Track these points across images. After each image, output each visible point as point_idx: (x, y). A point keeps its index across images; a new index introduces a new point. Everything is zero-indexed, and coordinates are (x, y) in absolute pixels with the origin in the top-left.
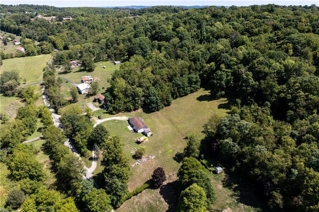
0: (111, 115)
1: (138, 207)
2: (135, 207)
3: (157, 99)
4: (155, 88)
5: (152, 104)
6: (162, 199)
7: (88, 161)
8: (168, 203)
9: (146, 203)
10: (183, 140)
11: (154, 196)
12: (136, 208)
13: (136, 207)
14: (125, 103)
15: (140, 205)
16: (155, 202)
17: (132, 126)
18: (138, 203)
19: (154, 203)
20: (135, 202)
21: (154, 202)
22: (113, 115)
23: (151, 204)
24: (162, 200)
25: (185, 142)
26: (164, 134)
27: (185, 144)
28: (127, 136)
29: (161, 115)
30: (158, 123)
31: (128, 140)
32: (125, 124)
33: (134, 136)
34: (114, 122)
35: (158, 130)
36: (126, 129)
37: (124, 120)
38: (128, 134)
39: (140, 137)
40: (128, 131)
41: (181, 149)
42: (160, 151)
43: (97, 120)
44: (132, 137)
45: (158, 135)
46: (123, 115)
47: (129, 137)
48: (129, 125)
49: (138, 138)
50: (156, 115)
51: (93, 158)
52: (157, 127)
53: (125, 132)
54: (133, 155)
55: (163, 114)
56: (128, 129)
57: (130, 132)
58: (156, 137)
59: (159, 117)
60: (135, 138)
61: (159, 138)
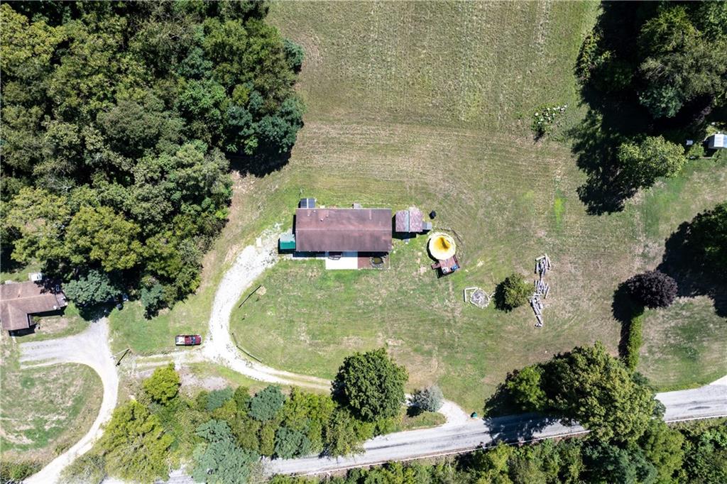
0: (190, 297)
1: (662, 352)
2: (657, 357)
6: (684, 300)
7: (418, 419)
8: (700, 295)
9: (667, 335)
12: (659, 358)
15: (659, 348)
16: (678, 317)
18: (654, 349)
19: (681, 321)
20: (647, 354)
21: (676, 319)
22: (198, 290)
24: (687, 301)
25: (551, 143)
26: (460, 178)
27: (558, 149)
28: (389, 291)
29: (341, 129)
30: (374, 162)
31: (412, 292)
32: (307, 269)
33: (402, 270)
34: (262, 302)
35: (420, 185)
36: (340, 276)
37: (270, 266)
38: (378, 283)
39: (420, 254)
40: (356, 275)
41: (570, 173)
42: (538, 231)
43: (198, 353)
44: (405, 277)
45: (446, 196)
46: (224, 254)
47: (398, 287)
48: (317, 258)
49: (419, 261)
50: (319, 143)
51: (412, 405)
52: (398, 179)
53: (360, 288)
54: (494, 306)
55: (339, 120)
56: (344, 270)
57: (366, 272)
58: (456, 210)
59: (347, 141)
60: (417, 271)
61: (473, 205)
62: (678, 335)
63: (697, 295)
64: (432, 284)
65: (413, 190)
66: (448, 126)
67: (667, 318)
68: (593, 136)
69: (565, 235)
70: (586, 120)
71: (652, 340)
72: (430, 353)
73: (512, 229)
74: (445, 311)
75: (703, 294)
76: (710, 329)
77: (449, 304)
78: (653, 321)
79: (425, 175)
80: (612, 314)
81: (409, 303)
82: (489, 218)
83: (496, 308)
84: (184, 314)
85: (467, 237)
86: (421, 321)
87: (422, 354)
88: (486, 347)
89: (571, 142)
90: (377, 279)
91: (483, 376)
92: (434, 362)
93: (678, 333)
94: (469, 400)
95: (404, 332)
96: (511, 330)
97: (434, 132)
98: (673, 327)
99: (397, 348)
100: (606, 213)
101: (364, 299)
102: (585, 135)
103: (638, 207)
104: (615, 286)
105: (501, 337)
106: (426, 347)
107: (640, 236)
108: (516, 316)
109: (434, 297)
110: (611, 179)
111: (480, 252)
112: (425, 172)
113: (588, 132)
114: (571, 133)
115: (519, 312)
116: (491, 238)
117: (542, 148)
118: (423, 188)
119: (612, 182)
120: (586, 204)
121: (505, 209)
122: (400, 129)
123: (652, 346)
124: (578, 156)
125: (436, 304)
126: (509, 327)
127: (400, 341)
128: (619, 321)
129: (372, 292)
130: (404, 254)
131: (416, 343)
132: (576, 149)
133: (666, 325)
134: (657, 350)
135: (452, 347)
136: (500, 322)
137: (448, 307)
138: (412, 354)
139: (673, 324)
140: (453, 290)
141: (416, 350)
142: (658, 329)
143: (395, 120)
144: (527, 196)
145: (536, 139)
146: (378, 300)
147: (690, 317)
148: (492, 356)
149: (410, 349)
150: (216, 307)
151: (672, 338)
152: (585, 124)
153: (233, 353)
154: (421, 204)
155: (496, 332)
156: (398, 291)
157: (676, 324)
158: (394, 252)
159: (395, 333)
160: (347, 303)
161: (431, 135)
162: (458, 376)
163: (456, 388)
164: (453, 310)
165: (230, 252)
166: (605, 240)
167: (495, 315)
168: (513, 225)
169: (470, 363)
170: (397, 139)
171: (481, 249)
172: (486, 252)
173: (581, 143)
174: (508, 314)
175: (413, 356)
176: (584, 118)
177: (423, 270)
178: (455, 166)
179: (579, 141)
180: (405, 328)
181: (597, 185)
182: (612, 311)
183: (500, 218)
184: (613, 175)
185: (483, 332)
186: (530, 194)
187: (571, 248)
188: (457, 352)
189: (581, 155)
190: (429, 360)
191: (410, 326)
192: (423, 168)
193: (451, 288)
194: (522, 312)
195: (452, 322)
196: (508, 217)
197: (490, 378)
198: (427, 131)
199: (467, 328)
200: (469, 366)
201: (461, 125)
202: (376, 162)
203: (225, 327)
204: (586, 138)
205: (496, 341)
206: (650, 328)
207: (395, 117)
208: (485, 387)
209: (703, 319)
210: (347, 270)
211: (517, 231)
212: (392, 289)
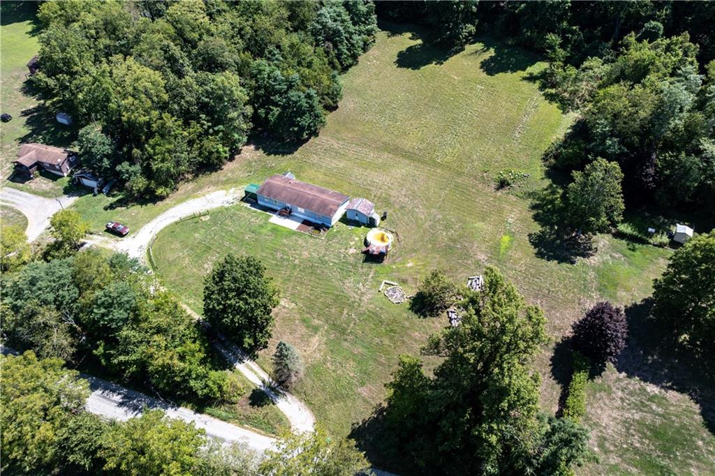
0: (150, 205)
1: (620, 456)
2: (612, 462)
3: (309, 96)
4: (269, 59)
5: (299, 119)
6: (652, 389)
7: (259, 412)
8: (677, 390)
9: (628, 429)
10: (499, 194)
11: (620, 394)
12: (616, 465)
13: (614, 460)
14: (191, 143)
15: (616, 446)
16: (645, 409)
17: (287, 213)
18: (607, 445)
19: (649, 416)
20: (596, 449)
21: (641, 410)
22: (159, 203)
23: (640, 423)
24: (657, 392)
25: (510, 195)
26: (419, 197)
27: (516, 201)
28: (311, 255)
29: (342, 145)
30: (356, 171)
31: (331, 264)
32: (253, 217)
33: (333, 245)
34: (199, 225)
35: (384, 195)
36: (276, 230)
37: (227, 205)
38: (304, 244)
39: (357, 239)
40: (292, 233)
41: (523, 220)
42: (479, 254)
43: (113, 243)
44: (332, 250)
45: (402, 207)
46: (201, 188)
47: (321, 255)
48: (267, 213)
49: (352, 243)
50: (321, 149)
51: (262, 389)
52: (369, 187)
53: (286, 243)
54: (408, 306)
55: (344, 140)
56: (283, 227)
57: (301, 235)
58: (406, 218)
59: (343, 153)
60: (347, 249)
61: (423, 217)
62: (645, 436)
63: (671, 388)
64: (354, 266)
65: (376, 199)
66: (424, 163)
67: (629, 405)
68: (552, 202)
69: (505, 266)
70: (546, 190)
71: (605, 428)
72: (316, 329)
73: (452, 244)
74: (354, 292)
75: (681, 391)
76: (698, 448)
77: (362, 288)
78: (607, 402)
79: (392, 189)
80: (549, 369)
81: (323, 272)
82: (433, 230)
83: (410, 309)
84: (133, 214)
85: (407, 240)
86: (325, 293)
87: (308, 327)
88: (380, 346)
89: (530, 201)
90: (307, 242)
91: (363, 384)
92: (315, 340)
93: (645, 434)
94: (333, 415)
95: (303, 297)
96: (418, 338)
97: (412, 164)
98: (637, 421)
99: (286, 310)
100: (556, 262)
101: (284, 252)
102: (543, 199)
103: (594, 268)
104: (557, 337)
105: (403, 342)
106: (316, 322)
107: (593, 292)
108: (429, 325)
109: (350, 276)
110: (566, 237)
111: (413, 255)
112: (392, 187)
113: (548, 198)
114: (530, 195)
115: (433, 323)
116: (430, 246)
117: (500, 196)
118: (386, 198)
119: (567, 240)
120: (535, 248)
121: (452, 228)
122: (386, 155)
123: (605, 439)
124: (535, 212)
125: (349, 283)
126: (417, 333)
127: (293, 305)
128: (558, 383)
129: (295, 250)
130: (342, 234)
131: (308, 313)
132: (534, 207)
133: (627, 415)
134: (612, 448)
135: (343, 332)
136: (407, 324)
137: (360, 290)
138: (297, 322)
139: (637, 417)
140: (372, 278)
141: (304, 321)
142: (614, 415)
143: (386, 150)
144: (477, 225)
145: (498, 189)
146: (296, 259)
147: (662, 416)
148: (383, 360)
149: (298, 316)
150: (159, 218)
151: (636, 437)
152: (545, 192)
153: (140, 253)
154: (379, 209)
155: (399, 333)
156: (319, 258)
157: (643, 419)
158: (335, 230)
159: (293, 294)
160: (267, 251)
161: (409, 165)
162: (334, 371)
163: (324, 390)
164: (363, 294)
165: (206, 189)
166: (551, 284)
167: (405, 315)
168: (454, 241)
169: (354, 360)
170: (380, 161)
171: (416, 252)
172: (420, 256)
173: (540, 204)
174: (420, 320)
175: (297, 325)
176: (545, 187)
177: (352, 251)
178: (419, 188)
179: (538, 202)
180: (305, 293)
181: (550, 237)
182: (550, 365)
183: (444, 233)
184: (568, 235)
185: (385, 328)
186: (479, 225)
187: (510, 279)
188: (346, 340)
189: (538, 213)
190: (311, 336)
191: (311, 295)
192: (392, 184)
193: (370, 276)
194: (437, 323)
195: (356, 304)
196: (452, 234)
197: (370, 390)
198: (407, 161)
199: (369, 316)
200: (352, 363)
201: (436, 165)
202: (357, 171)
203: (153, 233)
204: (545, 202)
205: (394, 344)
206: (602, 409)
207: (386, 147)
208: (359, 402)
209: (683, 426)
210: (285, 228)
211: (458, 248)
212: (315, 255)
